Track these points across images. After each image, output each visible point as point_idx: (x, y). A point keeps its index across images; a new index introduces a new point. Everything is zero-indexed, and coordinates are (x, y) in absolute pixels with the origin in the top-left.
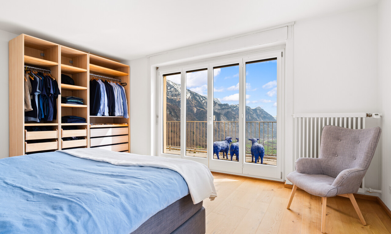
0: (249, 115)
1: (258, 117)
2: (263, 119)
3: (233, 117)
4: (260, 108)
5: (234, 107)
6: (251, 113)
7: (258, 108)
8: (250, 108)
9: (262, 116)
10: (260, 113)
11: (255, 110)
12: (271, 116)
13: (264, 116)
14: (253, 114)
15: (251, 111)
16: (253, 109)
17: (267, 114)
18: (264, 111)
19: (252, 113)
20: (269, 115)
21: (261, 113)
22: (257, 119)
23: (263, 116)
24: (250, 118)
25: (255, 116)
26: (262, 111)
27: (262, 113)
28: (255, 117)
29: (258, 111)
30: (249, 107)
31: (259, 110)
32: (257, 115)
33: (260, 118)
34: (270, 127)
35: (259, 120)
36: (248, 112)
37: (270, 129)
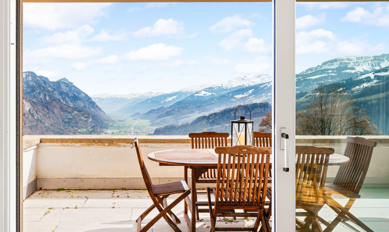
0: (47, 93)
1: (62, 97)
2: (72, 101)
4: (67, 80)
6: (50, 89)
7: (63, 81)
8: (48, 80)
9: (71, 95)
10: (66, 90)
11: (58, 84)
12: (86, 95)
13: (74, 95)
14: (53, 92)
15: (50, 86)
16: (53, 83)
17: (79, 92)
18: (74, 86)
19: (52, 90)
20: (82, 94)
21: (68, 89)
22: (62, 101)
23: (73, 95)
24: (48, 98)
26: (69, 85)
27: (70, 90)
28: (57, 96)
29: (63, 87)
30: (46, 78)
31: (66, 83)
32: (61, 93)
33: (67, 99)
34: (86, 116)
35: (64, 103)
36: (44, 88)
37: (85, 119)
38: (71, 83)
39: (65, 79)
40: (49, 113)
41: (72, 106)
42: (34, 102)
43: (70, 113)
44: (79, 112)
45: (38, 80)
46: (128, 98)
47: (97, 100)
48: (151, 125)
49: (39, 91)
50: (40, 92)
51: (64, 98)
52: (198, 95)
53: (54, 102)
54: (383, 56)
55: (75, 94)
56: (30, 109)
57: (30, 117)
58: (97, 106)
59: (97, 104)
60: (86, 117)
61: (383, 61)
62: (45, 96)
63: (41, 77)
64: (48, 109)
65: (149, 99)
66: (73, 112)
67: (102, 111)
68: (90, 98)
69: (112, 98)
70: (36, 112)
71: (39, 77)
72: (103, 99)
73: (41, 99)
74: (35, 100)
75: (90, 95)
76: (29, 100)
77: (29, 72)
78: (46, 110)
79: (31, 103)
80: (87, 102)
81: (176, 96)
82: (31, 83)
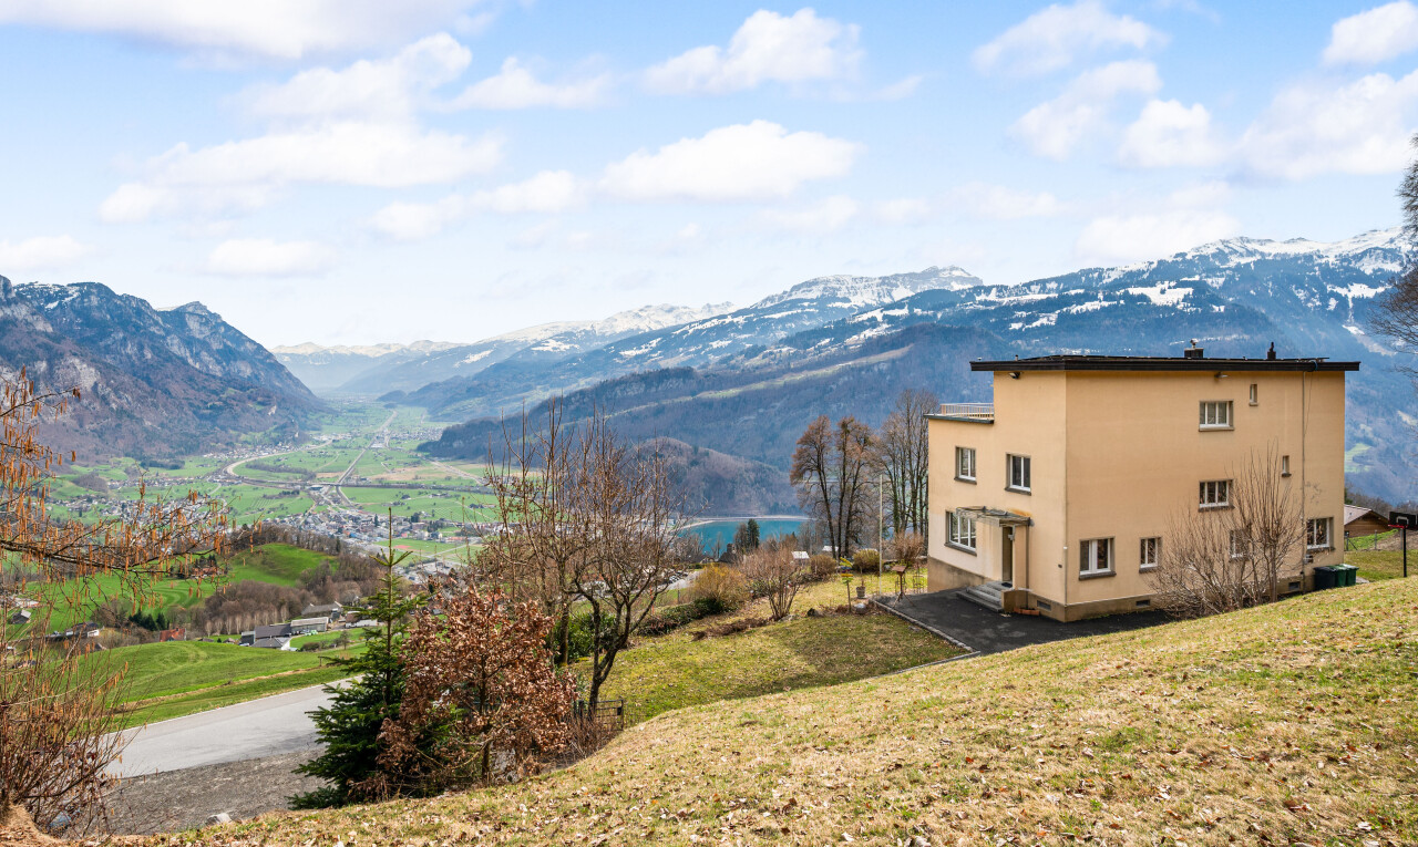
0: (146, 342)
1: (191, 351)
2: (219, 363)
3: (40, 352)
4: (204, 308)
5: (50, 299)
6: (153, 329)
7: (190, 309)
8: (149, 307)
9: (215, 346)
10: (201, 332)
11: (177, 317)
12: (260, 347)
13: (225, 345)
14: (164, 338)
15: (156, 323)
16: (163, 314)
17: (239, 337)
18: (224, 324)
19: (162, 333)
20: (248, 344)
21: (208, 333)
22: (190, 361)
23: (221, 347)
24: (149, 356)
25: (175, 346)
26: (211, 321)
27: (214, 333)
28: (174, 349)
29: (193, 324)
30: (143, 302)
31: (201, 316)
32: (189, 342)
33: (205, 356)
34: (259, 399)
35: (197, 366)
36: (138, 327)
37: (259, 408)
38: (216, 316)
39: (197, 305)
40: (153, 394)
41: (219, 374)
42: (107, 366)
43: (215, 392)
44: (241, 390)
45: (119, 307)
46: (371, 355)
47: (286, 359)
48: (431, 420)
49: (121, 335)
50: (125, 339)
51: (197, 354)
52: (541, 348)
53: (169, 365)
54: (896, 277)
55: (229, 343)
56: (96, 384)
57: (97, 405)
58: (289, 375)
59: (290, 369)
60: (260, 403)
61: (897, 286)
62: (141, 348)
63: (128, 298)
64: (149, 382)
65: (424, 358)
66: (223, 391)
67: (303, 386)
68: (270, 355)
69: (330, 355)
70: (116, 391)
71: (120, 298)
72: (304, 357)
73: (129, 357)
74: (109, 360)
75: (270, 346)
76: (93, 360)
77: (90, 285)
78: (145, 385)
79: (98, 369)
80: (260, 366)
81: (488, 352)
82: (96, 314)
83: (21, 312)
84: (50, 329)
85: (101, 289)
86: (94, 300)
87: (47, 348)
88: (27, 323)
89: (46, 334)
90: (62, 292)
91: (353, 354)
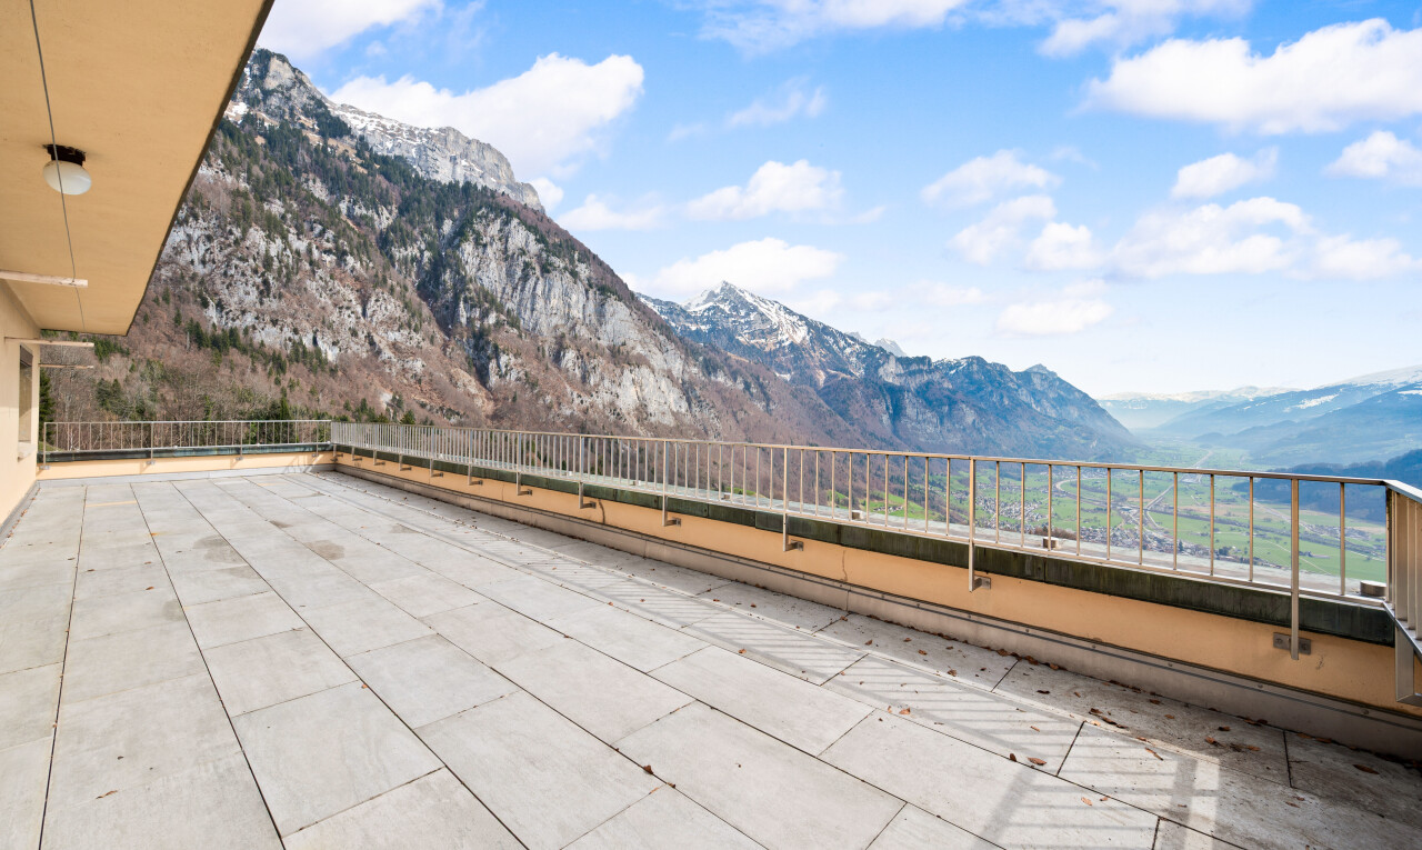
0: (1005, 393)
1: (1035, 399)
2: (1054, 407)
3: (945, 400)
4: (1045, 368)
5: (951, 369)
6: (1011, 384)
7: (1035, 370)
8: (1007, 369)
9: (1052, 395)
10: (1042, 386)
11: (1026, 377)
12: (1086, 396)
13: (1059, 395)
14: (1017, 390)
15: (1012, 381)
16: (1017, 374)
17: (1070, 389)
18: (1059, 379)
19: (1016, 387)
20: (1076, 394)
21: (1046, 386)
22: (1034, 406)
23: (1056, 396)
24: (1007, 403)
25: (1024, 396)
26: (1051, 379)
27: (1051, 386)
28: (1023, 398)
29: (1036, 380)
30: (1004, 367)
31: (1042, 374)
32: (1033, 394)
33: (1044, 402)
34: (1084, 435)
35: (1039, 409)
36: (1000, 383)
37: (1083, 441)
38: (1054, 374)
39: (1040, 366)
40: (1008, 428)
41: (1054, 415)
42: (981, 409)
43: (1050, 429)
44: (1070, 427)
45: (989, 371)
46: (1187, 400)
47: (1109, 404)
49: (990, 389)
50: (992, 391)
51: (1039, 401)
53: (1019, 409)
55: (1062, 393)
57: (974, 434)
58: (1109, 417)
59: (1110, 412)
60: (1084, 438)
62: (1002, 397)
63: (995, 365)
64: (1007, 421)
65: (1247, 403)
66: (1056, 427)
67: (1121, 426)
68: (1094, 402)
69: (1147, 401)
70: (985, 425)
71: (990, 365)
72: (1124, 403)
73: (994, 403)
74: (983, 406)
75: (1093, 395)
76: (974, 405)
77: (973, 358)
78: (1003, 422)
79: (976, 411)
80: (1086, 409)
81: (1331, 397)
82: (976, 376)
83: (937, 377)
84: (951, 387)
85: (980, 361)
86: (975, 367)
87: (948, 398)
88: (939, 384)
89: (948, 389)
90: (958, 364)
91: (1170, 400)
